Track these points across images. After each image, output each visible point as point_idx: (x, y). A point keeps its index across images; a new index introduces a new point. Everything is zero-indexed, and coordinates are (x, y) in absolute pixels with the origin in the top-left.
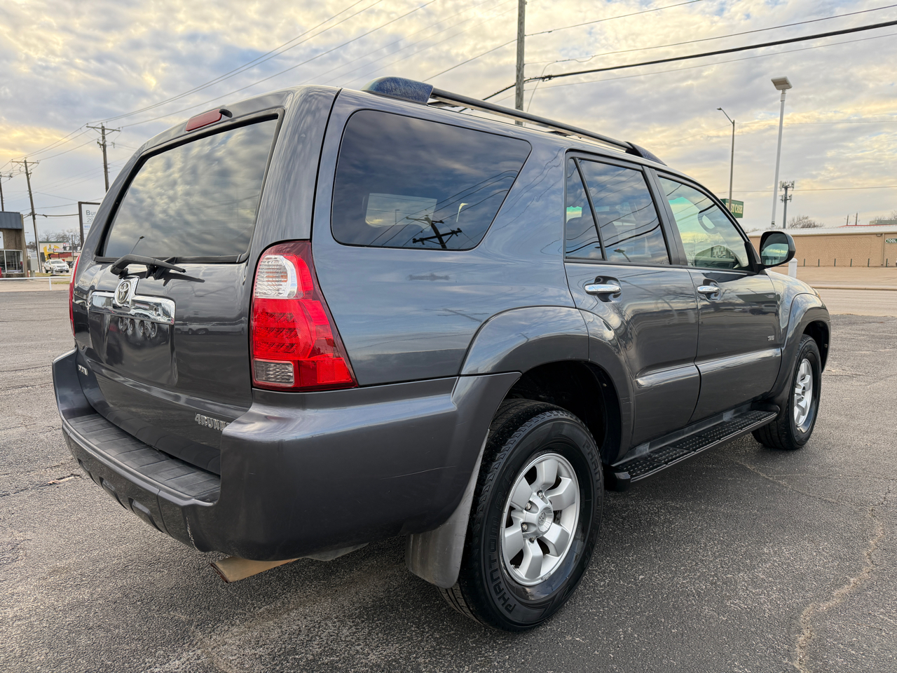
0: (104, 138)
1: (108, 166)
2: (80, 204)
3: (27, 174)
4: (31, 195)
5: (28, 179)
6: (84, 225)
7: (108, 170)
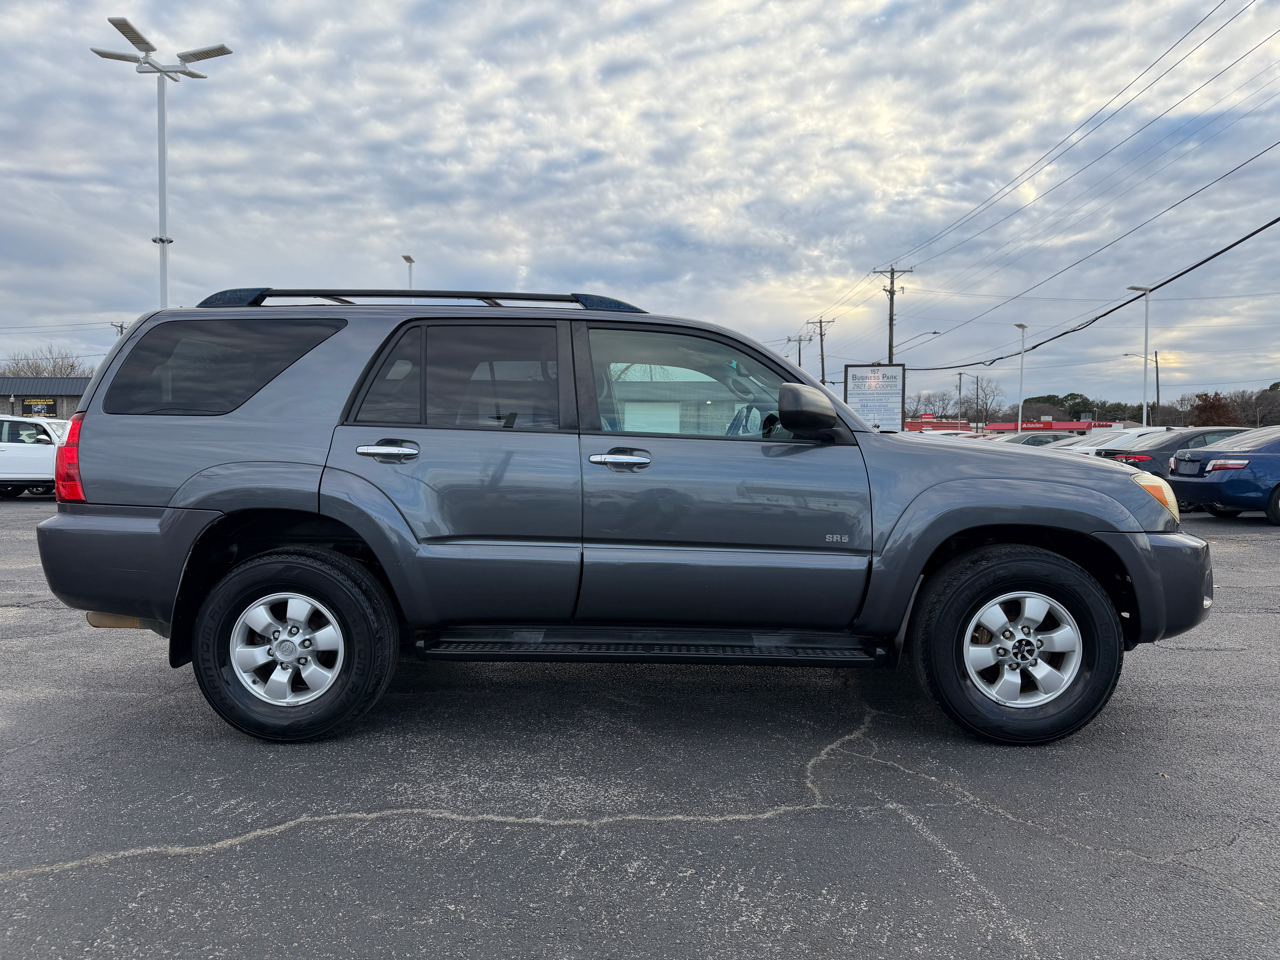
0: (892, 283)
1: (894, 317)
2: (847, 367)
3: (821, 335)
4: (823, 359)
5: (822, 341)
6: (849, 392)
7: (894, 322)
